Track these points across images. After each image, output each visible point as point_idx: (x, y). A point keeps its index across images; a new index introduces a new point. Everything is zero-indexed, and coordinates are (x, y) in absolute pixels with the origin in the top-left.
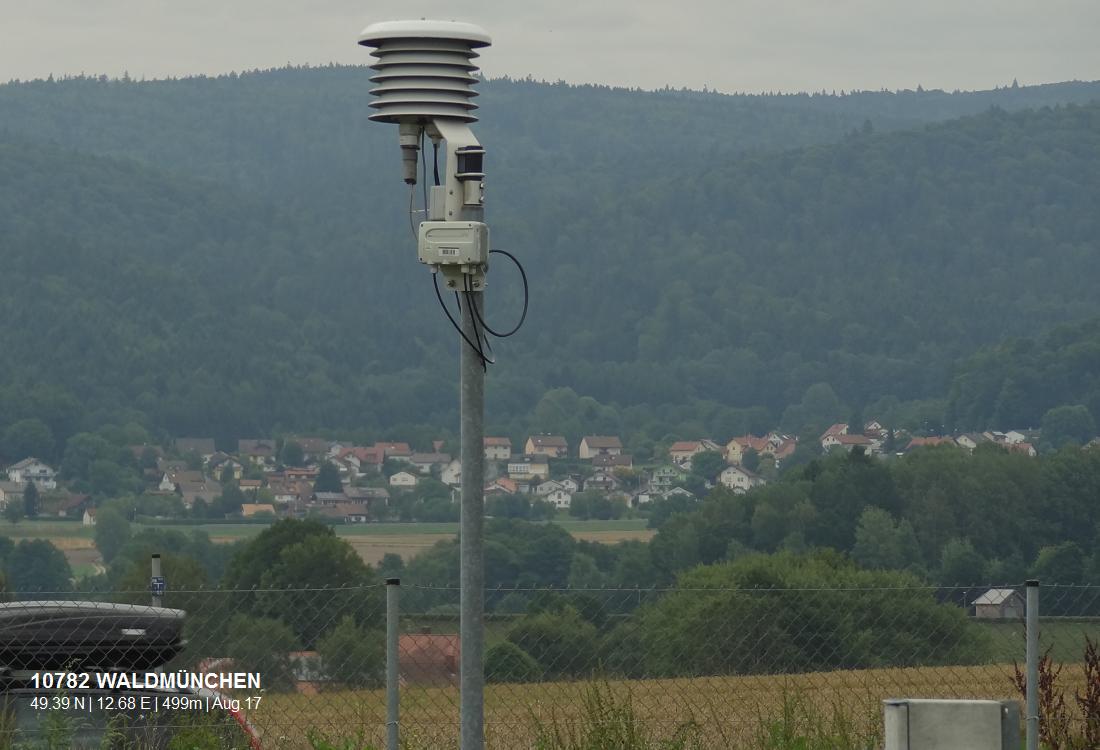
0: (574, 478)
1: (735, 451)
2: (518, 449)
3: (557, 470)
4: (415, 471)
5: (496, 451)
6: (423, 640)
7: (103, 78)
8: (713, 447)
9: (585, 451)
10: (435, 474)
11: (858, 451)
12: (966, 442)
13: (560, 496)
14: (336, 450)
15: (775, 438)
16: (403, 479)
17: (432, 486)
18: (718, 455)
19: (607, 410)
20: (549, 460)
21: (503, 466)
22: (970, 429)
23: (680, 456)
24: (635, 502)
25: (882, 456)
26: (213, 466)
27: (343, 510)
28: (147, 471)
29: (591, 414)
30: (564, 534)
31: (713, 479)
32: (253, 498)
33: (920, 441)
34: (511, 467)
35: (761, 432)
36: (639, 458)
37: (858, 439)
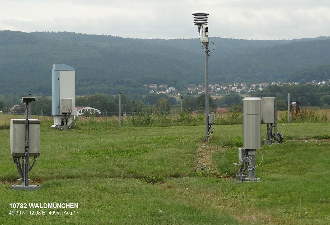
0: (240, 89)
1: (260, 85)
2: (233, 85)
3: (238, 88)
4: (220, 88)
5: (230, 85)
6: (221, 109)
7: (181, 39)
8: (258, 85)
9: (242, 85)
10: (223, 88)
11: (276, 85)
12: (290, 84)
13: (238, 91)
14: (210, 85)
15: (265, 83)
16: (219, 89)
17: (222, 90)
18: (258, 86)
19: (244, 80)
20: (237, 86)
21: (231, 87)
22: (290, 82)
23: (254, 86)
24: (248, 92)
25: (279, 86)
26: (195, 87)
27: (211, 93)
28: (186, 88)
29: (242, 81)
30: (239, 96)
31: (258, 89)
32: (200, 91)
33: (284, 84)
34: (232, 87)
35: (264, 83)
36: (249, 86)
37: (276, 84)
